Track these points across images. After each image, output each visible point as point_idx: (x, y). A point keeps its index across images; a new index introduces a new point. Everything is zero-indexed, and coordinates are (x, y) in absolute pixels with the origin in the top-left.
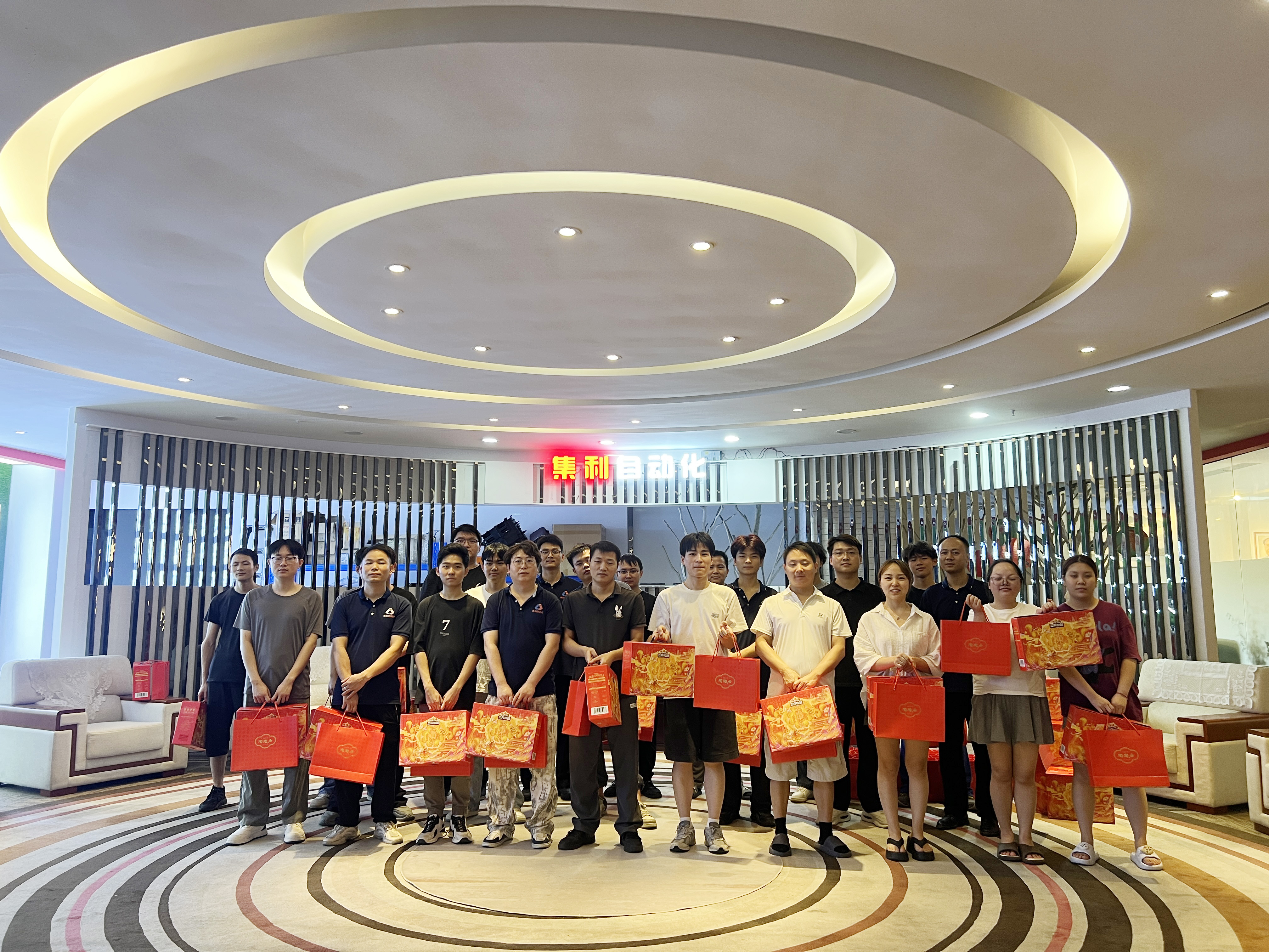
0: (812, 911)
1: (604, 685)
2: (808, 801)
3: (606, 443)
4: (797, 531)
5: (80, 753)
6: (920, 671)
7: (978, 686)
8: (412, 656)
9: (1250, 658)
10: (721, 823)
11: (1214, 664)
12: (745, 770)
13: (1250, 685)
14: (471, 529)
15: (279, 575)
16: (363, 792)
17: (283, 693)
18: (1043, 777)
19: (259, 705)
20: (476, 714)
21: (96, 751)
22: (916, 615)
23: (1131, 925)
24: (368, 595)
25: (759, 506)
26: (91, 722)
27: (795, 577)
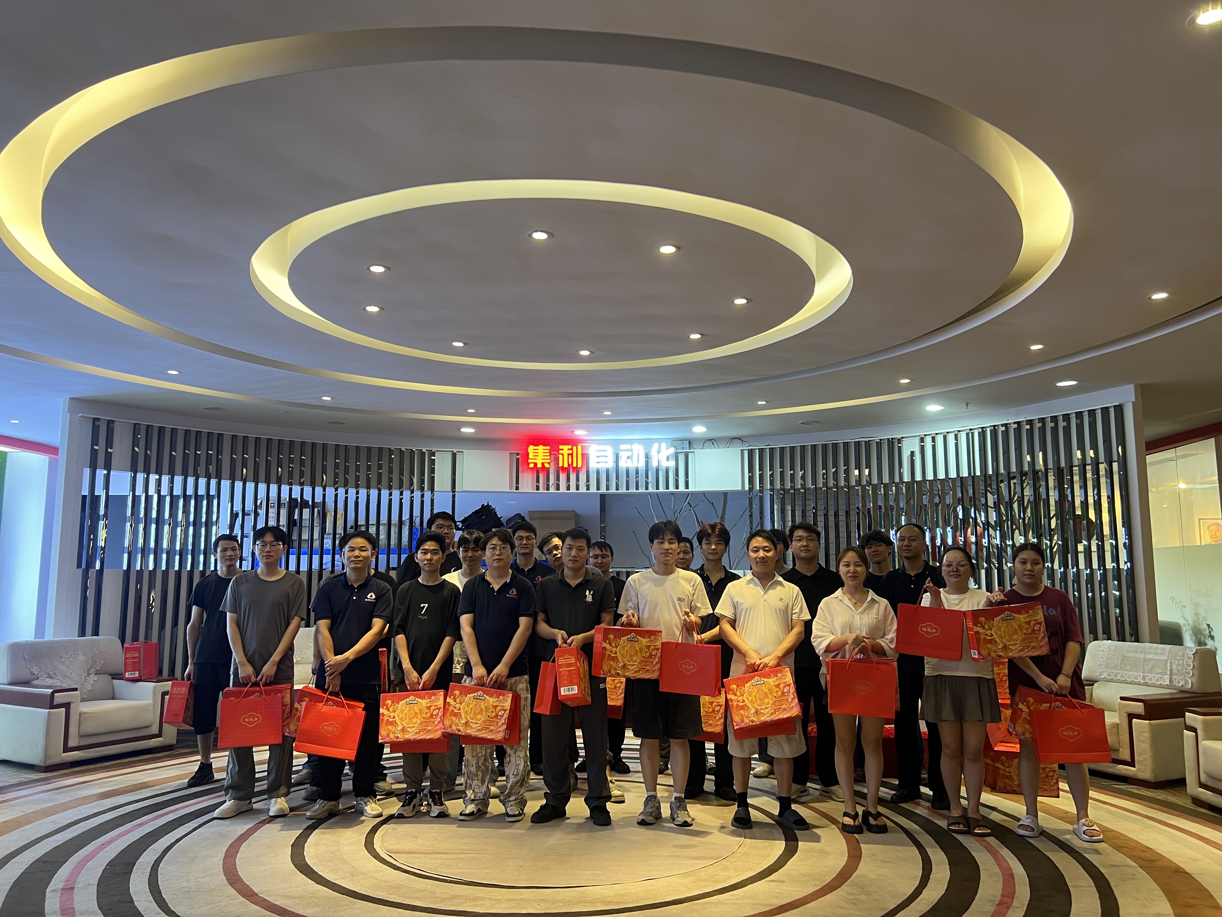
0: (770, 881)
1: (573, 666)
2: (769, 776)
3: (579, 433)
4: (762, 518)
5: (73, 730)
6: (876, 653)
7: (929, 668)
8: (392, 639)
9: (1191, 639)
10: (686, 798)
11: (1156, 645)
12: (710, 747)
13: (1189, 665)
14: (449, 517)
15: (264, 561)
16: (346, 768)
17: (268, 673)
18: (992, 753)
19: (245, 685)
20: (452, 694)
21: (88, 728)
22: (873, 601)
23: (1071, 894)
24: (350, 580)
25: (725, 494)
26: (83, 700)
27: (757, 563)
